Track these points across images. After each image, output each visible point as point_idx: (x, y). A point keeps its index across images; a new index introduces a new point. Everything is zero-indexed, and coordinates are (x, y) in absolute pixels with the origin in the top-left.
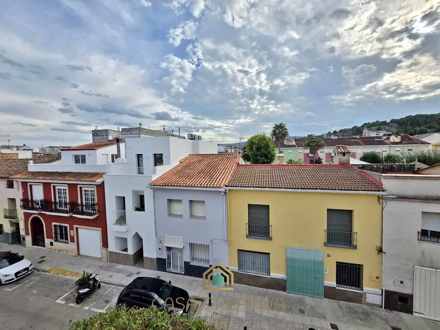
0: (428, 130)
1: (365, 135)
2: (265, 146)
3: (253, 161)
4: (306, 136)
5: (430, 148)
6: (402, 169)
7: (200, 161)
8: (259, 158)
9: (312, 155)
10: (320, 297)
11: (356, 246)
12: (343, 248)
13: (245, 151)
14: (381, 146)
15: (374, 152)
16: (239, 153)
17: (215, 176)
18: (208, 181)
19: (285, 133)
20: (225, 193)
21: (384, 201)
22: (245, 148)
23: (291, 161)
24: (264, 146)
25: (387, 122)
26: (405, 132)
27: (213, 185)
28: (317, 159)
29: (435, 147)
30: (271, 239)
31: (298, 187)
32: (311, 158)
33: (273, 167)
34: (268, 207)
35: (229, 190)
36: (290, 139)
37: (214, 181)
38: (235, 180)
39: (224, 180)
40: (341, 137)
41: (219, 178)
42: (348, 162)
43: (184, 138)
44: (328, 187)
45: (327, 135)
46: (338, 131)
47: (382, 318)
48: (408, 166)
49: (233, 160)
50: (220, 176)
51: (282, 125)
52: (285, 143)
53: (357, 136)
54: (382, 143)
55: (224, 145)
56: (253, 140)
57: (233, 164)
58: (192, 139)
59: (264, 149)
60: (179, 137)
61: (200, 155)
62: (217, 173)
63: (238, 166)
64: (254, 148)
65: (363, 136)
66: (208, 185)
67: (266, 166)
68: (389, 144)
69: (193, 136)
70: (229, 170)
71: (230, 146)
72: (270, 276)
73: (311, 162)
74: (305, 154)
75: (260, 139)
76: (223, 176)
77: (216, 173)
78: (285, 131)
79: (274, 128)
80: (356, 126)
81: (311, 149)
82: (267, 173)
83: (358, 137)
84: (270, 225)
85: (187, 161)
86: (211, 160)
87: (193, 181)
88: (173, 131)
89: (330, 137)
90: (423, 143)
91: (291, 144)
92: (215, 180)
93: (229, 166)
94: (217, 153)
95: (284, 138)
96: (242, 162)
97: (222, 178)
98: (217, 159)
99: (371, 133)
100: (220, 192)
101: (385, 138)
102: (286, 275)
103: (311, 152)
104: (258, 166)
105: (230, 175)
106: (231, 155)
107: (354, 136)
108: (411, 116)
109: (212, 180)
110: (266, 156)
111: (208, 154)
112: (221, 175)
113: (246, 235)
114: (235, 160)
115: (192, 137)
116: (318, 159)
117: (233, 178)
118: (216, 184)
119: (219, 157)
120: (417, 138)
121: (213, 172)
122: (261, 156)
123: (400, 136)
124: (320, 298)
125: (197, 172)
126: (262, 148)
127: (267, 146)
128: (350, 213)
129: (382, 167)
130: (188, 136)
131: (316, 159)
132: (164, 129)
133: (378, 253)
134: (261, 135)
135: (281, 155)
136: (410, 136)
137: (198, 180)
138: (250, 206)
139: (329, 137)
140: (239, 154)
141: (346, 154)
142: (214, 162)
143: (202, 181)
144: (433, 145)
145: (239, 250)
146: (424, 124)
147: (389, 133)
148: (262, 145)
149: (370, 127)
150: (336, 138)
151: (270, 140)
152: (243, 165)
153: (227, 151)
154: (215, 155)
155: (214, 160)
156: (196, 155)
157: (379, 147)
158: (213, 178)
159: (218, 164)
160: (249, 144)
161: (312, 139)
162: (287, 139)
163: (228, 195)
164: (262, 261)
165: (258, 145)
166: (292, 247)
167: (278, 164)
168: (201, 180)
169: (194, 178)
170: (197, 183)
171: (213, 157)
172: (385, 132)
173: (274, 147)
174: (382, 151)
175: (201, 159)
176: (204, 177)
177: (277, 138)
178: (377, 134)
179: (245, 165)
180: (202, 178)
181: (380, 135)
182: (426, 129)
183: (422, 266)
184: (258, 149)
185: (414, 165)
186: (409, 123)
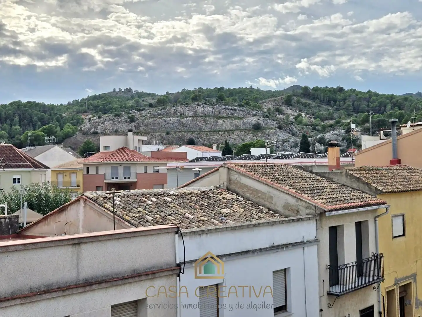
0: (46, 138)
5: (49, 176)
29: (55, 175)
48: (7, 220)
90: (37, 165)
120: (28, 155)
136: (16, 149)
144: (53, 171)
146: (39, 123)
182: (43, 136)
185: (17, 217)
186: (17, 119)
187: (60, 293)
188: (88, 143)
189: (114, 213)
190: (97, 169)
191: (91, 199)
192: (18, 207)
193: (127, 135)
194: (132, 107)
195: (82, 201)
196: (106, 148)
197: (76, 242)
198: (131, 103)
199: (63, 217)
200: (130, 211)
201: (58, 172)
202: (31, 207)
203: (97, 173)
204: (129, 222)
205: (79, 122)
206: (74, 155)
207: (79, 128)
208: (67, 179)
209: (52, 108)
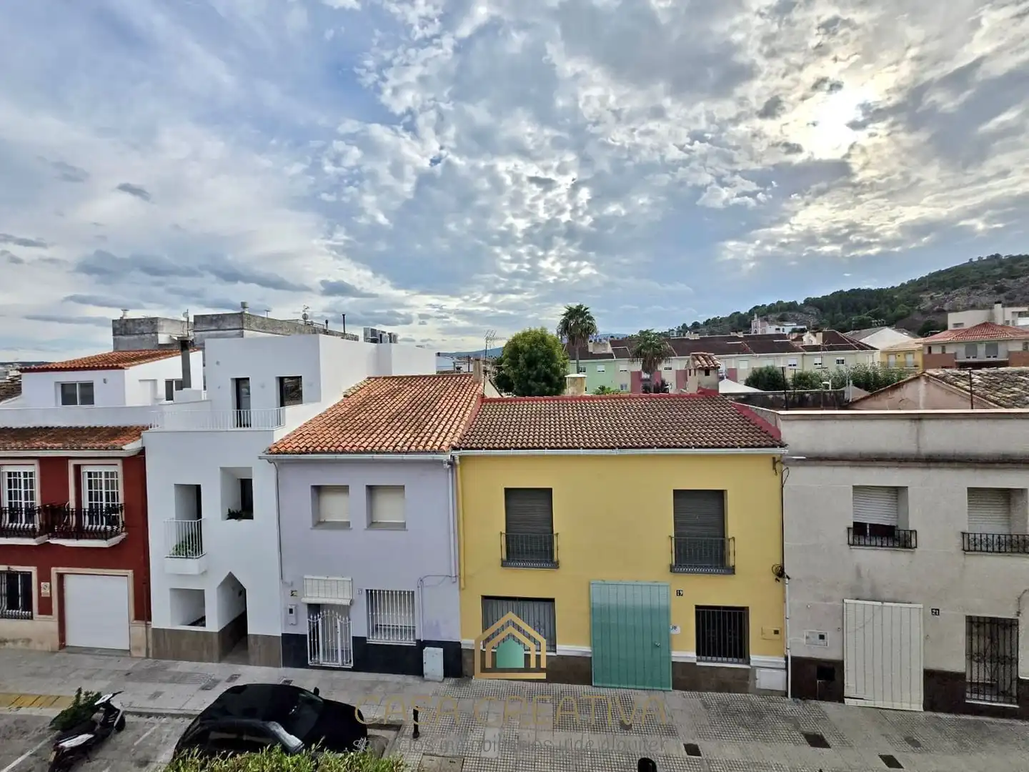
0: (873, 321)
1: (756, 332)
2: (546, 356)
3: (519, 391)
4: (636, 333)
5: (877, 354)
6: (821, 401)
7: (392, 394)
8: (533, 384)
9: (648, 376)
10: (663, 689)
11: (734, 566)
12: (708, 575)
13: (500, 369)
14: (786, 354)
15: (773, 367)
16: (485, 372)
17: (427, 427)
18: (412, 439)
19: (589, 327)
20: (452, 464)
21: (784, 468)
22: (500, 362)
23: (603, 388)
24: (543, 357)
25: (799, 304)
26: (832, 324)
27: (424, 447)
28: (657, 383)
29: (885, 355)
30: (556, 565)
31: (612, 445)
32: (645, 383)
33: (560, 402)
34: (548, 492)
35: (461, 457)
36: (600, 340)
37: (426, 439)
38: (475, 433)
39: (450, 434)
40: (707, 336)
41: (439, 430)
42: (715, 388)
43: (356, 338)
44: (675, 443)
45: (681, 331)
46: (701, 323)
47: (785, 718)
48: (832, 394)
49: (470, 387)
50: (441, 427)
51: (583, 309)
52: (590, 350)
53: (739, 333)
54: (786, 348)
55: (451, 355)
56: (520, 344)
57: (472, 398)
58: (374, 341)
59: (543, 364)
60: (343, 335)
61: (394, 377)
62: (433, 420)
63: (482, 403)
64: (521, 361)
65: (753, 334)
66: (413, 448)
67: (545, 400)
68: (800, 351)
69: (378, 334)
70: (462, 412)
71: (468, 358)
72: (555, 652)
73: (646, 390)
74: (633, 374)
75: (535, 340)
76: (448, 426)
77: (432, 418)
78: (589, 323)
79: (566, 314)
80: (739, 312)
81: (644, 361)
82: (547, 415)
83: (741, 335)
84: (555, 533)
85: (363, 393)
86: (421, 390)
87: (377, 440)
88: (327, 322)
89: (684, 335)
90: (863, 347)
91: (603, 352)
92: (428, 434)
93: (462, 403)
94: (435, 374)
95: (588, 337)
96: (492, 392)
97: (446, 430)
98: (433, 387)
99: (768, 326)
100: (441, 462)
101: (794, 338)
102: (590, 646)
103: (645, 370)
104: (528, 401)
105: (463, 422)
106: (466, 376)
107: (733, 334)
108: (841, 291)
109: (422, 435)
110: (548, 379)
111: (413, 377)
112: (444, 423)
113: (502, 559)
114: (475, 388)
115: (375, 338)
116: (660, 385)
117: (472, 430)
118: (430, 443)
119: (439, 383)
120: (851, 338)
121: (423, 417)
122: (536, 379)
123: (821, 334)
124: (664, 691)
125: (387, 417)
126: (539, 361)
127: (549, 356)
128: (720, 495)
129: (783, 397)
130: (365, 334)
131: (655, 384)
132: (305, 317)
133: (777, 579)
134: (536, 332)
135: (581, 375)
136: (839, 334)
137: (388, 436)
138: (509, 492)
139: (682, 335)
140: (485, 374)
141: (711, 371)
142: (427, 394)
143: (397, 440)
144: (883, 352)
145: (485, 598)
146: (866, 308)
147: (802, 327)
148: (539, 354)
149: (765, 315)
150: (697, 337)
151: (555, 341)
152: (495, 400)
153: (459, 368)
154: (430, 377)
155: (426, 390)
156: (385, 378)
157: (782, 358)
158: (425, 431)
159: (435, 399)
160: (510, 353)
161: (648, 339)
162: (595, 340)
163: (459, 469)
164: (537, 618)
165: (530, 354)
166: (604, 581)
167: (572, 397)
168: (394, 436)
169: (379, 431)
170: (386, 444)
171: (424, 383)
172: (795, 324)
173: (565, 359)
174: (788, 364)
175: (396, 387)
176: (403, 430)
177: (572, 338)
178: (778, 329)
179: (498, 400)
180: (398, 432)
181: (785, 330)
182: (870, 320)
183: (857, 599)
184: (531, 363)
185: (843, 392)
186: (839, 306)
187: (896, 464)
188: (928, 323)
189: (971, 391)
190: (944, 348)
191: (936, 377)
192: (843, 384)
193: (991, 308)
194: (1000, 276)
195: (922, 379)
196: (956, 325)
197: (916, 417)
198: (999, 271)
199: (897, 395)
200: (998, 391)
201: (888, 353)
202: (857, 384)
203: (944, 353)
204: (996, 402)
205: (918, 301)
206: (909, 335)
207: (917, 308)
208: (901, 359)
209: (880, 292)
